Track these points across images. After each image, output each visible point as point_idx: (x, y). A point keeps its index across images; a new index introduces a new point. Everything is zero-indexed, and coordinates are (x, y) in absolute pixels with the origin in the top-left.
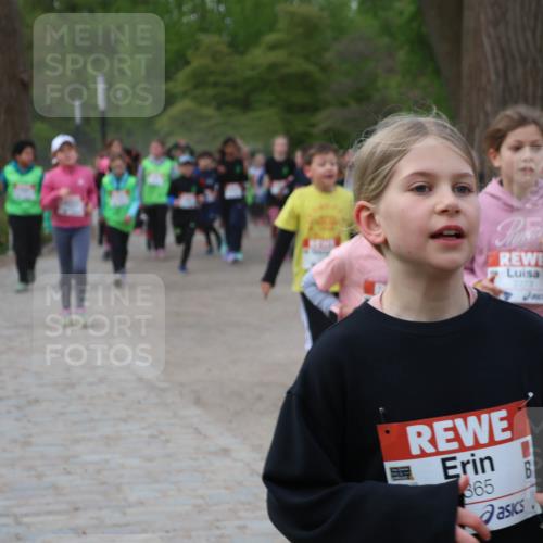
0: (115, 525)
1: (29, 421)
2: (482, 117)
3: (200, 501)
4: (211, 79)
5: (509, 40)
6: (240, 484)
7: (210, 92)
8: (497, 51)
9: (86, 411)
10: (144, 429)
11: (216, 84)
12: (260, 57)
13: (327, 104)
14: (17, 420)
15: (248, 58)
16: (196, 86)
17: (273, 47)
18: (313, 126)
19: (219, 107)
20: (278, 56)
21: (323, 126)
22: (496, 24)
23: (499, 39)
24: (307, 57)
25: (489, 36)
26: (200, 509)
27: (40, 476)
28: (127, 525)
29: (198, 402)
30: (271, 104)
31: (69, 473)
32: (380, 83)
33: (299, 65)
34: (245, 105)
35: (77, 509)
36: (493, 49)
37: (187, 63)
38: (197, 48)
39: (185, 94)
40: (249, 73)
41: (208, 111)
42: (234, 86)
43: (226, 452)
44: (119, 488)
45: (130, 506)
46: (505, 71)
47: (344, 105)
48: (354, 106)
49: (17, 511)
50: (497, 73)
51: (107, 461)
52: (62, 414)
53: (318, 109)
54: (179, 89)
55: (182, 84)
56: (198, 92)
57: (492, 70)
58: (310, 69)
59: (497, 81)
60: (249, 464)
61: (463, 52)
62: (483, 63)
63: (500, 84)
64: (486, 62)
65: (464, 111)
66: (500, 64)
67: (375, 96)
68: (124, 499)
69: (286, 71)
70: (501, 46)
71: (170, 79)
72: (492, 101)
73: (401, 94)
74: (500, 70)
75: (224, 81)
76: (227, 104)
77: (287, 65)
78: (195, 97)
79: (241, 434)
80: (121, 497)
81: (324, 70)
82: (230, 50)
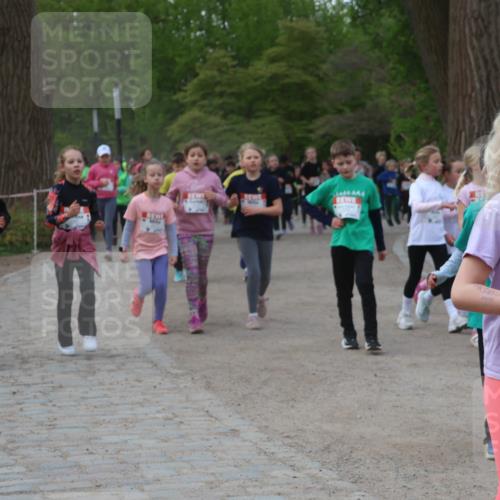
1: (54, 405)
2: (467, 121)
3: (212, 478)
4: (218, 89)
5: (492, 51)
6: (248, 462)
7: (217, 101)
8: (481, 62)
9: (105, 396)
10: (158, 412)
11: (221, 94)
12: (261, 68)
13: (325, 112)
14: (43, 404)
15: (251, 70)
16: (204, 97)
17: (273, 60)
18: (311, 131)
19: (225, 116)
20: (275, 68)
21: (321, 132)
22: (479, 36)
23: (482, 50)
24: (304, 69)
25: (473, 48)
26: (211, 486)
27: (64, 456)
29: (208, 386)
30: (273, 112)
31: (92, 453)
32: (373, 93)
33: (298, 76)
34: (249, 113)
35: (98, 486)
36: (476, 59)
37: (196, 75)
38: (205, 61)
39: (194, 103)
40: (253, 84)
41: (215, 119)
42: (238, 96)
43: (234, 432)
44: (137, 467)
45: (148, 483)
46: (488, 80)
47: (340, 112)
48: (348, 113)
49: (42, 488)
50: (481, 82)
51: (126, 442)
52: (83, 398)
53: (316, 116)
54: (188, 99)
55: (191, 94)
56: (205, 102)
57: (476, 79)
58: (309, 79)
59: (481, 90)
60: (256, 444)
61: (450, 62)
62: (468, 72)
63: (484, 92)
64: (471, 71)
65: (451, 117)
66: (484, 73)
67: (369, 104)
68: (142, 477)
69: (287, 81)
70: (484, 57)
71: (180, 90)
72: (477, 107)
73: (392, 102)
74: (484, 79)
75: (229, 91)
76: (232, 112)
77: (287, 76)
78: (203, 106)
79: (249, 416)
80: (139, 474)
81: (321, 80)
82: (235, 63)
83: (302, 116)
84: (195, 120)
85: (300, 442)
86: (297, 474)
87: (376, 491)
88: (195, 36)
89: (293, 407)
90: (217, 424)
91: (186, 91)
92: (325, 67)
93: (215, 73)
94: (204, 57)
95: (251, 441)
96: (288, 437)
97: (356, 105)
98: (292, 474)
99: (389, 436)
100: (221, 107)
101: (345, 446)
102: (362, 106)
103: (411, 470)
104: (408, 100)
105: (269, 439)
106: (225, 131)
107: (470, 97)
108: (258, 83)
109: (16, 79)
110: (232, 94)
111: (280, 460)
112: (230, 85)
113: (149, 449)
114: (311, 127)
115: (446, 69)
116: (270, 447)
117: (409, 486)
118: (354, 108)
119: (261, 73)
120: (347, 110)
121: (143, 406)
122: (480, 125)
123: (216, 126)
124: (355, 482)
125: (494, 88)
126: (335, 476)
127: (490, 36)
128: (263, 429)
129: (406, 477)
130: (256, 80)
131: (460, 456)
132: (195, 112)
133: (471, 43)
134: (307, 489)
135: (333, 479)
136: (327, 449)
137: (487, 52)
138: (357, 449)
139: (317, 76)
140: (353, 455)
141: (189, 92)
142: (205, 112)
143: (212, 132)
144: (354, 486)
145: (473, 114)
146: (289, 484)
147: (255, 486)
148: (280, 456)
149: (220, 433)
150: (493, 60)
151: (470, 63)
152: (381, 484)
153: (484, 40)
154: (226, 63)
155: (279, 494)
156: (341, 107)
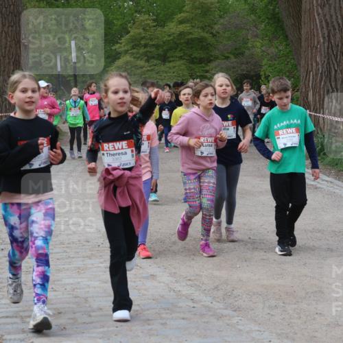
0: (84, 323)
2: (314, 64)
4: (143, 42)
5: (331, 16)
6: (163, 297)
7: (142, 50)
8: (324, 24)
9: (65, 252)
10: (101, 263)
11: (145, 46)
12: (173, 28)
13: (217, 58)
15: (166, 29)
16: (133, 48)
17: (181, 22)
18: (207, 72)
19: (147, 61)
20: (182, 28)
22: (322, 7)
23: (325, 16)
24: (203, 28)
25: (319, 15)
28: (92, 323)
30: (181, 58)
31: (55, 291)
32: (249, 45)
33: (197, 33)
34: (164, 59)
35: (60, 313)
36: (321, 22)
37: (128, 32)
38: (134, 23)
39: (126, 52)
40: (166, 38)
41: (141, 63)
42: (157, 46)
43: (153, 276)
44: (86, 300)
45: (94, 311)
46: (329, 36)
47: (227, 58)
48: (233, 59)
49: (21, 314)
50: (324, 38)
51: (79, 283)
53: (210, 61)
54: (123, 49)
55: (124, 46)
56: (135, 51)
57: (320, 35)
58: (206, 35)
59: (324, 43)
60: (168, 284)
61: (302, 24)
62: (315, 30)
63: (326, 45)
64: (317, 30)
65: (303, 62)
66: (326, 31)
67: (247, 53)
68: (90, 306)
69: (190, 36)
70: (326, 21)
71: (117, 43)
72: (321, 55)
73: (263, 51)
74: (326, 35)
75: (151, 43)
76: (153, 57)
77: (191, 33)
78: (133, 54)
79: (163, 266)
80: (87, 305)
81: (214, 36)
82: (155, 24)
83: (201, 61)
84: (127, 63)
85: (198, 283)
86: (195, 305)
87: (249, 317)
88: (128, 6)
89: (193, 259)
90: (141, 271)
91: (121, 43)
92: (216, 27)
93: (141, 31)
94: (134, 20)
95: (164, 283)
96: (190, 280)
97: (238, 53)
98: (192, 305)
99: (259, 279)
100: (145, 54)
101: (229, 286)
102: (242, 54)
103: (273, 303)
104: (273, 50)
105: (177, 282)
106: (148, 70)
107: (317, 48)
108: (172, 38)
109: (4, 34)
110: (153, 45)
111: (183, 295)
112: (151, 39)
113: (95, 288)
114: (207, 68)
115: (300, 29)
116: (178, 287)
117: (271, 313)
118: (236, 56)
119: (172, 31)
120: (232, 56)
121: (90, 259)
122: (323, 67)
123: (142, 68)
124: (235, 311)
125: (332, 41)
126: (221, 306)
127: (330, 6)
128: (173, 275)
129: (270, 307)
130: (170, 36)
131: (307, 293)
132: (127, 58)
133: (317, 11)
134: (202, 315)
135: (220, 309)
136: (216, 288)
137: (328, 17)
138: (236, 288)
139: (212, 33)
140: (234, 292)
141: (123, 44)
142: (134, 58)
143: (139, 71)
144: (234, 313)
145: (318, 59)
146: (190, 312)
147: (167, 313)
148: (184, 293)
149: (144, 278)
150: (332, 22)
151: (317, 25)
152: (253, 312)
153: (326, 9)
154: (149, 24)
155: (183, 319)
156: (227, 55)
